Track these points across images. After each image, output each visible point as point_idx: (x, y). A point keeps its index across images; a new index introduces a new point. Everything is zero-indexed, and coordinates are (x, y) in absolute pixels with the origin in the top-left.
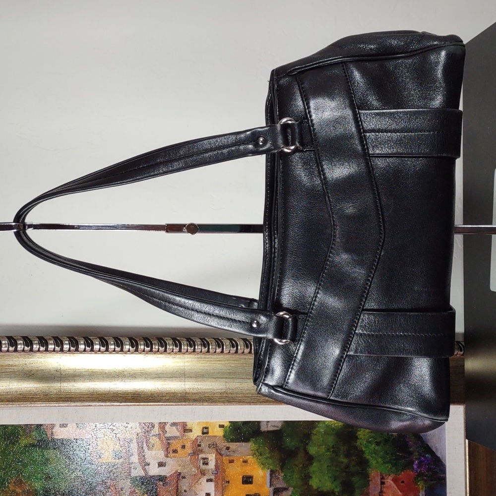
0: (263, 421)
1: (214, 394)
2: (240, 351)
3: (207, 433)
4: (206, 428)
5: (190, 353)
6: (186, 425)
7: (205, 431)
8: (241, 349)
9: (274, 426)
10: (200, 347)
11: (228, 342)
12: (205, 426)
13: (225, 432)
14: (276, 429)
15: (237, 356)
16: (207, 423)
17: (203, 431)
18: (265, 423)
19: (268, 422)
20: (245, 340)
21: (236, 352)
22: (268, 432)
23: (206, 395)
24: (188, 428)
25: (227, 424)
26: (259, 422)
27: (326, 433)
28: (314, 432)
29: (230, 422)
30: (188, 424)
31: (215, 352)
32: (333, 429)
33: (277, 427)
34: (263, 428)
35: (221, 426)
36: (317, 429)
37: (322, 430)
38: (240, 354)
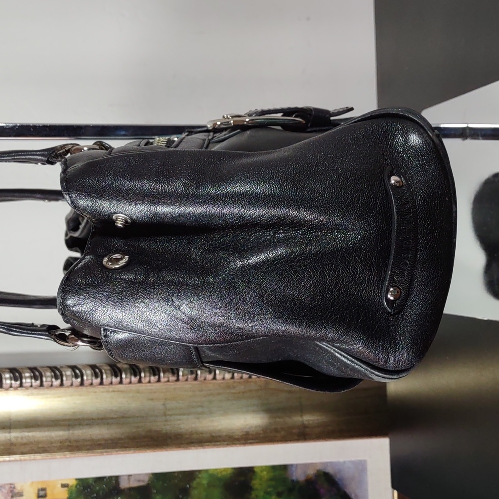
0: (123, 476)
1: (52, 443)
2: (86, 382)
3: (45, 496)
4: (44, 489)
5: (16, 388)
6: (15, 487)
7: (42, 493)
8: (87, 379)
9: (139, 481)
10: (29, 380)
11: (69, 372)
12: (40, 486)
13: (71, 493)
14: (141, 484)
15: (83, 389)
16: (43, 482)
17: (38, 493)
18: (126, 477)
19: (130, 476)
20: (93, 367)
21: (82, 384)
22: (131, 489)
23: (40, 445)
24: (16, 491)
25: (73, 482)
26: (117, 478)
27: (210, 485)
28: (194, 484)
29: (77, 479)
30: (16, 485)
31: (52, 385)
32: (219, 479)
33: (143, 481)
34: (124, 484)
35: (64, 486)
36: (197, 480)
37: (205, 482)
38: (87, 386)
